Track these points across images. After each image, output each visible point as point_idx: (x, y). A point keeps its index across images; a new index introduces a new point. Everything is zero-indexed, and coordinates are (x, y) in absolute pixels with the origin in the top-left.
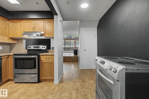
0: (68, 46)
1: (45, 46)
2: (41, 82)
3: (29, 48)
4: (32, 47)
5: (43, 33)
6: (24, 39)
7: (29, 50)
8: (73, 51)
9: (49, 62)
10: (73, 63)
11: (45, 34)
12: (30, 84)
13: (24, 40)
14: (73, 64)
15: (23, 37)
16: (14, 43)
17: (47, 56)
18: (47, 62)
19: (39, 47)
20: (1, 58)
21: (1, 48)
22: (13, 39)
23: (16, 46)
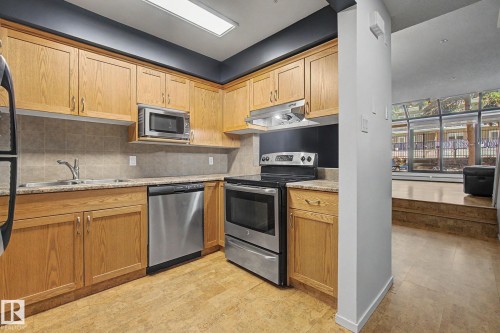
0: (432, 154)
1: (313, 156)
2: (291, 287)
4: (273, 159)
5: (301, 103)
6: (255, 134)
7: (265, 169)
8: (461, 177)
9: (318, 217)
10: (456, 239)
11: (307, 109)
12: (258, 281)
13: (254, 138)
14: (459, 244)
16: (234, 149)
17: (314, 194)
18: (312, 217)
19: (290, 158)
20: (201, 186)
21: (211, 160)
22: (232, 136)
23: (239, 155)
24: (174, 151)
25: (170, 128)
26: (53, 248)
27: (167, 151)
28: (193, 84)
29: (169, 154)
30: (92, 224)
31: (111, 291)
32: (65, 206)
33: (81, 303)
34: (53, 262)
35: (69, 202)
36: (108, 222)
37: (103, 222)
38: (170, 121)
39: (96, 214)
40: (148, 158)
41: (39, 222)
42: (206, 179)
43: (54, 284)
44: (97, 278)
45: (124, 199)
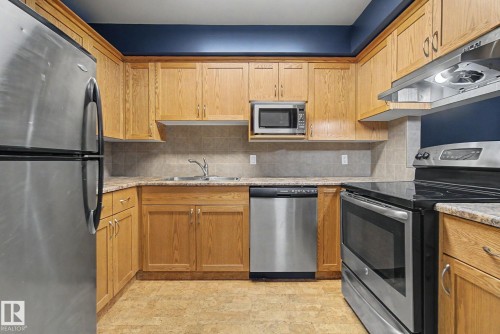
3: (425, 163)
6: (410, 118)
15: (392, 106)
16: (379, 143)
19: (474, 154)
20: (313, 191)
21: (345, 159)
22: (371, 125)
23: (386, 151)
24: (294, 149)
25: (281, 123)
26: (175, 231)
27: (288, 149)
28: (313, 65)
29: (290, 152)
30: (202, 217)
31: (215, 284)
32: (183, 198)
33: (193, 284)
34: (176, 242)
35: (185, 195)
36: (214, 217)
37: (211, 217)
38: (281, 115)
39: (205, 209)
40: (267, 157)
41: (168, 209)
42: (321, 183)
43: (176, 261)
44: (206, 267)
45: (227, 197)
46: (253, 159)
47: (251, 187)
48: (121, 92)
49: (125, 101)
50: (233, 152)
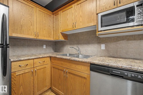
30: (68, 74)
37: (72, 75)
43: (60, 90)
46: (103, 47)
47: (91, 64)
48: (52, 25)
49: (53, 27)
50: (92, 43)
